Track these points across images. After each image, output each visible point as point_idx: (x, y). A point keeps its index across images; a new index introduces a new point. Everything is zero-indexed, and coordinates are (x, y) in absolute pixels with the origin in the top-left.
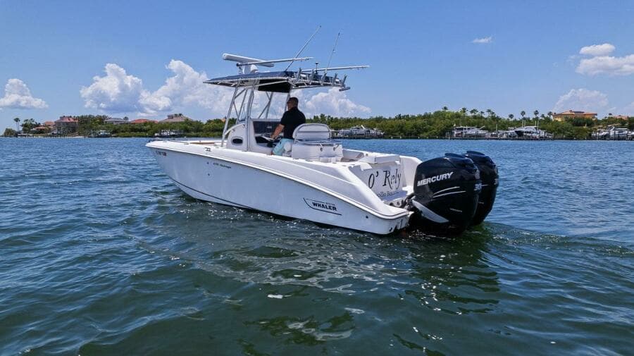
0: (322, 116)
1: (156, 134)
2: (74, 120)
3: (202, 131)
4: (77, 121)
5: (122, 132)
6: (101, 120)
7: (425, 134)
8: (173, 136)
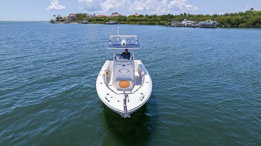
0: (185, 14)
1: (107, 23)
2: (75, 15)
3: (127, 21)
4: (75, 16)
5: (93, 21)
6: (85, 15)
7: (242, 25)
8: (114, 23)
